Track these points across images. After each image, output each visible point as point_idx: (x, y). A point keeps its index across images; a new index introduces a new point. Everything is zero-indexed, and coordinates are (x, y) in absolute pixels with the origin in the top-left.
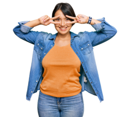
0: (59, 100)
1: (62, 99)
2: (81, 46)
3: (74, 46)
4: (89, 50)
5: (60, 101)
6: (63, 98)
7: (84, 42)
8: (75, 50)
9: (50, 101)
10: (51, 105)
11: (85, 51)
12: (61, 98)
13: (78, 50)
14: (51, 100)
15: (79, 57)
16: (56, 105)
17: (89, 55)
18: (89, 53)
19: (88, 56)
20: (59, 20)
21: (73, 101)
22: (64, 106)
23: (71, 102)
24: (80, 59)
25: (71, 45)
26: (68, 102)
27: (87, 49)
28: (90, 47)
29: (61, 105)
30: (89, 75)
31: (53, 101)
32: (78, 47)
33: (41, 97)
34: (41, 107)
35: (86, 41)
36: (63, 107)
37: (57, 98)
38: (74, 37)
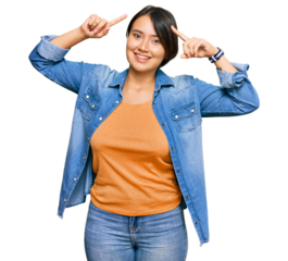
0: (134, 221)
1: (140, 221)
2: (175, 111)
3: (159, 107)
4: (193, 121)
5: (136, 225)
6: (143, 217)
7: (184, 104)
8: (159, 118)
9: (114, 225)
10: (115, 232)
11: (181, 123)
12: (137, 218)
13: (166, 119)
14: (116, 222)
15: (167, 133)
16: (127, 235)
17: (190, 133)
18: (191, 130)
19: (186, 135)
20: (138, 36)
21: (165, 223)
22: (144, 235)
23: (161, 226)
24: (169, 140)
25: (153, 103)
26: (154, 225)
27: (189, 120)
28: (195, 116)
29: (137, 233)
30: (183, 180)
31: (120, 226)
32: (168, 112)
33: (92, 215)
34: (93, 237)
35: (188, 102)
36: (142, 238)
37: (128, 217)
38: (162, 86)
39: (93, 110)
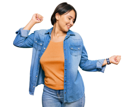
13: (67, 48)
14: (52, 92)
29: (60, 96)
38: (70, 35)
39: (41, 46)
